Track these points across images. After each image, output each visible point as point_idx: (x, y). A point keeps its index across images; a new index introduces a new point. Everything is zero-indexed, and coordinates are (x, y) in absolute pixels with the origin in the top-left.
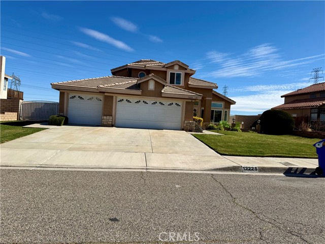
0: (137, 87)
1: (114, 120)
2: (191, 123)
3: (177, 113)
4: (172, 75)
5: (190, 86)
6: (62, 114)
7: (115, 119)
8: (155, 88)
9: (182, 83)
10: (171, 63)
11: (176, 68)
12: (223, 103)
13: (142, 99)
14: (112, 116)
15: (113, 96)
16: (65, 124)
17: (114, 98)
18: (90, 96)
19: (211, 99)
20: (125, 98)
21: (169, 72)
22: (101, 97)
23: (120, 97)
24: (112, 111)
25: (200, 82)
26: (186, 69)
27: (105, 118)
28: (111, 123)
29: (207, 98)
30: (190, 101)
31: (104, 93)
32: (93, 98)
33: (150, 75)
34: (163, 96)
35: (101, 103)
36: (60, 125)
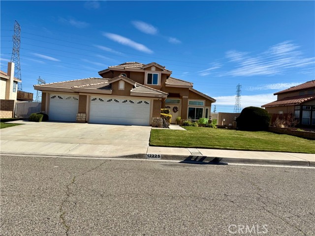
0: (109, 87)
1: (87, 117)
2: (158, 119)
3: (145, 111)
4: (150, 76)
5: (166, 86)
6: (43, 112)
7: (89, 116)
8: (125, 88)
9: (159, 83)
10: (148, 65)
11: (153, 69)
12: (203, 102)
13: (114, 98)
14: (85, 113)
15: (86, 96)
16: (43, 121)
17: (88, 97)
18: (67, 96)
19: (187, 97)
20: (98, 97)
21: (147, 73)
22: (77, 97)
23: (93, 97)
24: (86, 109)
25: (179, 81)
26: (163, 70)
27: (79, 115)
28: (84, 119)
29: (183, 97)
30: (157, 99)
31: (79, 92)
32: (70, 97)
33: (119, 76)
34: (131, 95)
35: (78, 102)
36: (38, 121)
